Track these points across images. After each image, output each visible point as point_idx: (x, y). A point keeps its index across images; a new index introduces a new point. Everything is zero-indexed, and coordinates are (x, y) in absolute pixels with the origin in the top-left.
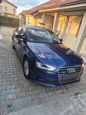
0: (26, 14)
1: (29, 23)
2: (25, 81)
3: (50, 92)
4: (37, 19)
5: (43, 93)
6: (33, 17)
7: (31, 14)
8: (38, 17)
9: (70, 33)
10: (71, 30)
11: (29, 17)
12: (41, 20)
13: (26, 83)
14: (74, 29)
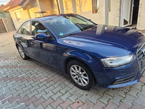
0: (10, 9)
1: (18, 19)
2: (87, 95)
3: (130, 92)
4: (30, 10)
5: (124, 98)
6: (22, 9)
7: (20, 5)
8: (29, 6)
9: (83, 11)
10: (82, 7)
11: (15, 11)
12: (36, 8)
13: (92, 97)
14: (86, 4)
